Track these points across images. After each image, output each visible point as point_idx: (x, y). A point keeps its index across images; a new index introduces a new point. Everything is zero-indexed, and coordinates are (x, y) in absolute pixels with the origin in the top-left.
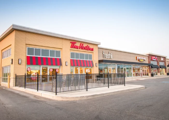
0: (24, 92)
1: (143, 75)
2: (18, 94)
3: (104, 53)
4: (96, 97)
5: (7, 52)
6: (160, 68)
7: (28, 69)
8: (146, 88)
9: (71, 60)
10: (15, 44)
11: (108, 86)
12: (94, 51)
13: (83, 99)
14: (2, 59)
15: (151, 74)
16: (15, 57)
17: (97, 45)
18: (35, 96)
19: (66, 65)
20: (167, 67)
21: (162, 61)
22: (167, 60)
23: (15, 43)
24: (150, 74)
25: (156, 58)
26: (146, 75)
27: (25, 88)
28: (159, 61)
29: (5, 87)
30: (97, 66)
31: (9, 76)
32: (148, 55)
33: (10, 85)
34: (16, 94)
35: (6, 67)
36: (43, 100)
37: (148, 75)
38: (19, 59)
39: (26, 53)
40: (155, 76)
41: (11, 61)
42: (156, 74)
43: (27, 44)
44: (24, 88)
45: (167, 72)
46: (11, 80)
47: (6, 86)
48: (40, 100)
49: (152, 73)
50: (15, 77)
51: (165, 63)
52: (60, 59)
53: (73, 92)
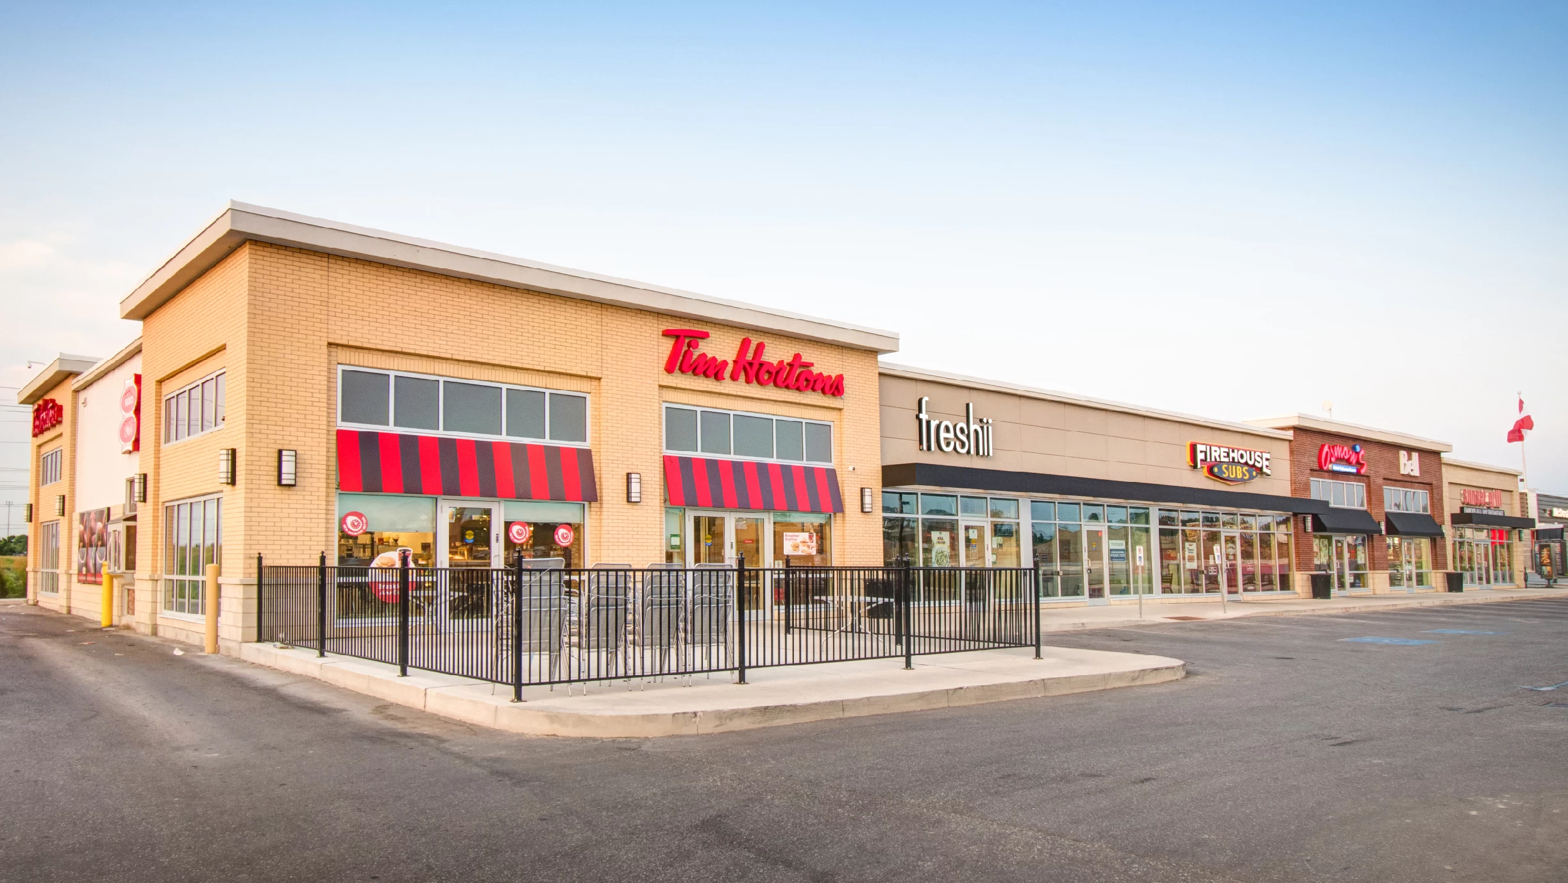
0: (313, 679)
1: (1250, 580)
2: (270, 693)
3: (924, 416)
4: (786, 721)
5: (197, 393)
6: (1392, 530)
7: (350, 519)
8: (1189, 674)
9: (668, 462)
10: (251, 343)
11: (908, 656)
12: (847, 401)
13: (690, 730)
14: (163, 446)
15: (1314, 579)
16: (250, 434)
17: (873, 352)
18: (382, 707)
19: (629, 500)
20: (1447, 529)
21: (1407, 481)
22: (1448, 475)
23: (252, 333)
24: (1300, 580)
25: (1353, 459)
26: (1268, 583)
27: (322, 655)
28: (1380, 481)
29: (187, 647)
30: (867, 508)
31: (210, 568)
32: (1290, 435)
33: (223, 633)
34: (256, 688)
35: (191, 501)
36: (426, 730)
37: (1285, 583)
38: (280, 452)
39: (330, 406)
40: (1342, 593)
41: (224, 466)
42: (1357, 577)
43: (337, 345)
44: (317, 652)
45: (1450, 569)
46: (223, 594)
47: (194, 640)
48: (407, 730)
49: (1319, 567)
50: (256, 575)
51: (1436, 500)
52: (587, 454)
53: (637, 688)
